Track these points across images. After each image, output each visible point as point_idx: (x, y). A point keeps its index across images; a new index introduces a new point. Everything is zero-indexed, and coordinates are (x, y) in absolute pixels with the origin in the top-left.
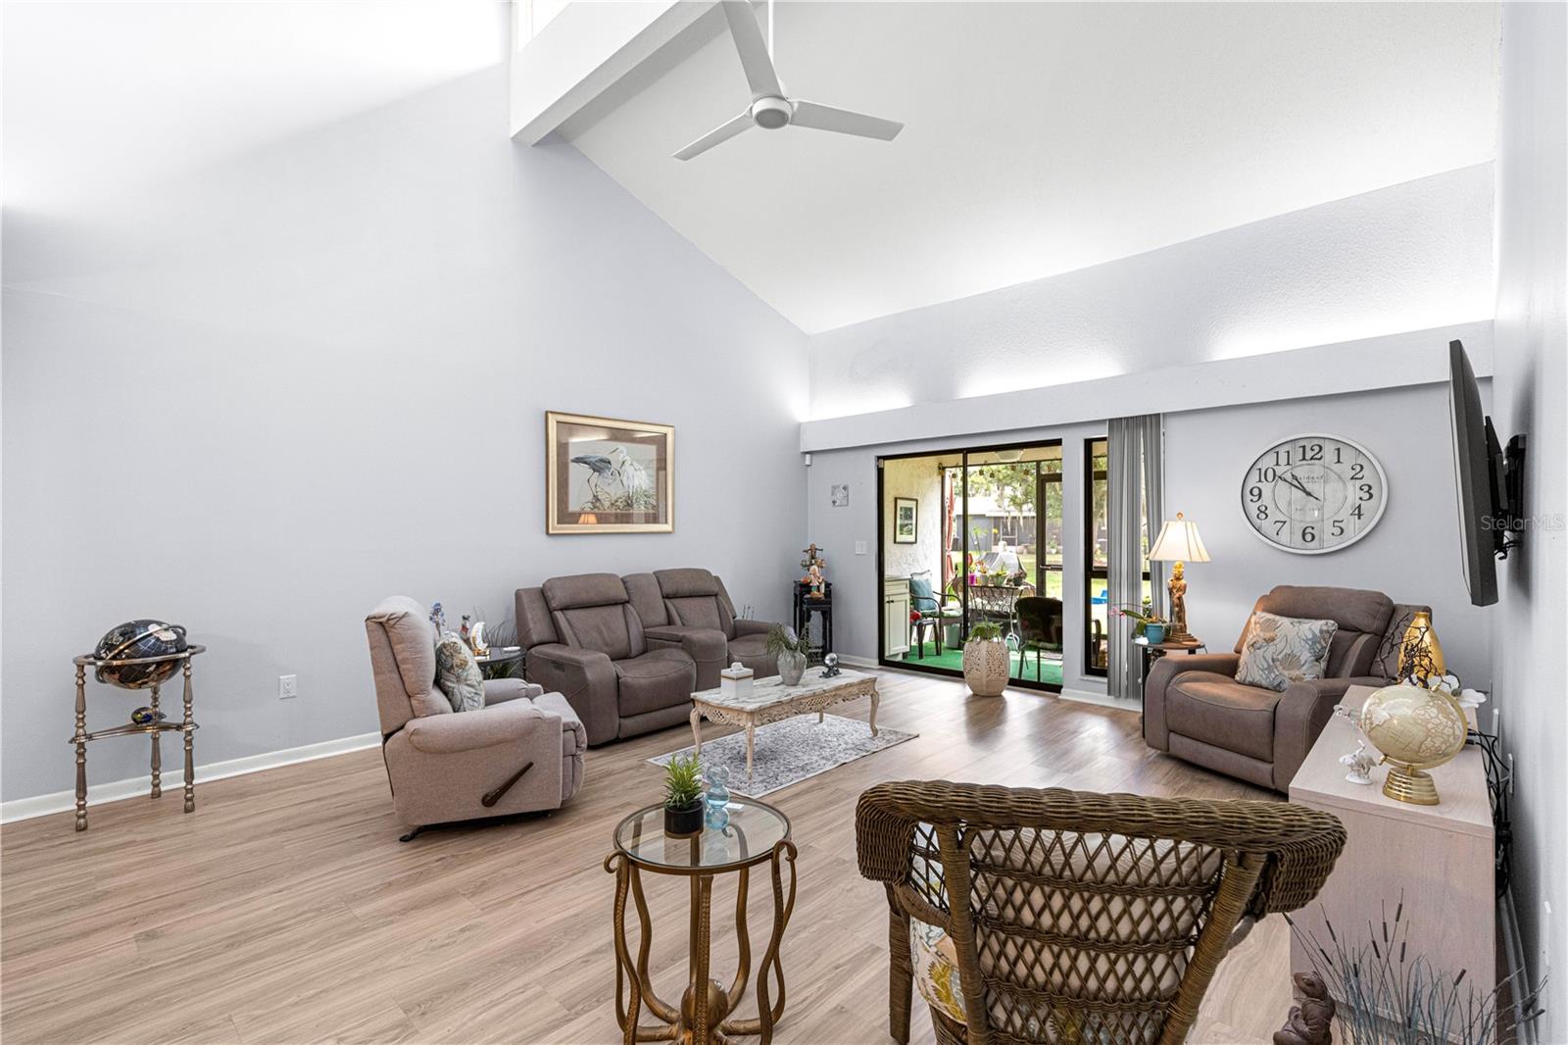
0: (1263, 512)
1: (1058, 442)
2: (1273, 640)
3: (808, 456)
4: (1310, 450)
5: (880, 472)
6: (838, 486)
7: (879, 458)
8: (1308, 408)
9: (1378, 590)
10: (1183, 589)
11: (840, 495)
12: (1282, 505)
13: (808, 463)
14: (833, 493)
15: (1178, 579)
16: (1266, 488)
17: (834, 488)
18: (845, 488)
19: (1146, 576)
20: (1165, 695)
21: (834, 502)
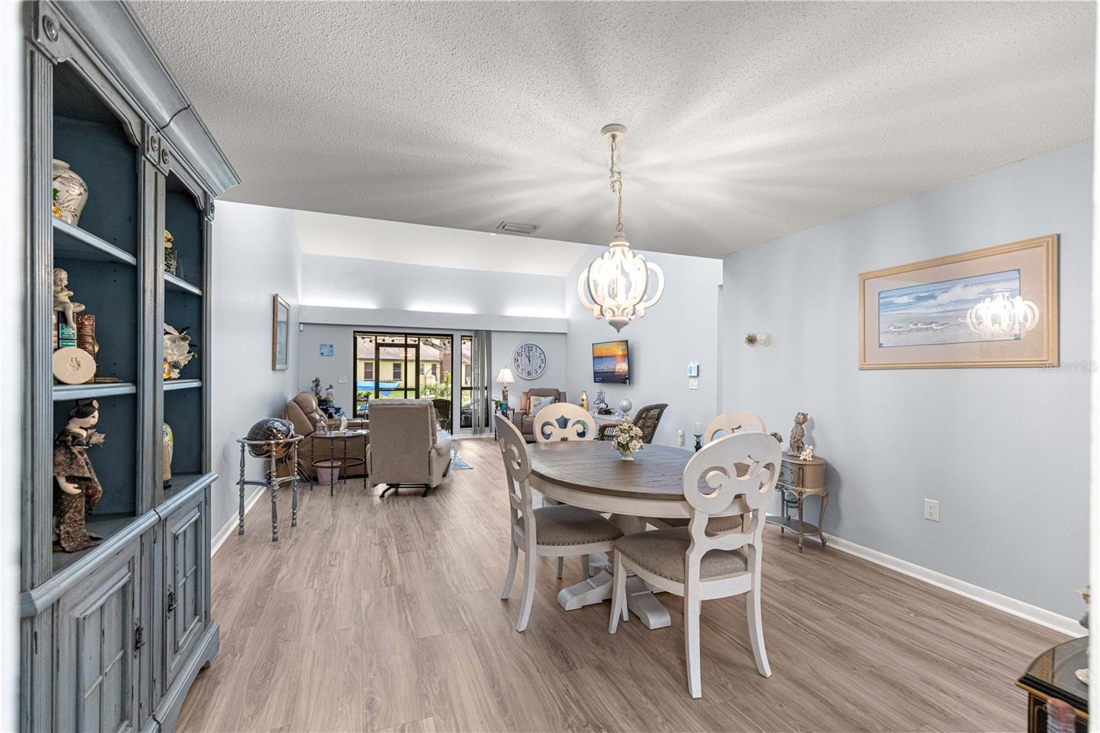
0: (518, 366)
1: (452, 336)
2: (540, 403)
3: (302, 325)
4: (529, 348)
5: (355, 339)
6: (326, 345)
7: (355, 332)
8: (525, 335)
9: (555, 388)
10: (507, 391)
11: (326, 351)
12: (523, 364)
13: (301, 329)
14: (321, 349)
15: (505, 388)
16: (519, 358)
17: (322, 346)
18: (331, 346)
19: (486, 388)
20: (522, 423)
21: (322, 354)
